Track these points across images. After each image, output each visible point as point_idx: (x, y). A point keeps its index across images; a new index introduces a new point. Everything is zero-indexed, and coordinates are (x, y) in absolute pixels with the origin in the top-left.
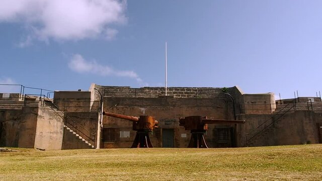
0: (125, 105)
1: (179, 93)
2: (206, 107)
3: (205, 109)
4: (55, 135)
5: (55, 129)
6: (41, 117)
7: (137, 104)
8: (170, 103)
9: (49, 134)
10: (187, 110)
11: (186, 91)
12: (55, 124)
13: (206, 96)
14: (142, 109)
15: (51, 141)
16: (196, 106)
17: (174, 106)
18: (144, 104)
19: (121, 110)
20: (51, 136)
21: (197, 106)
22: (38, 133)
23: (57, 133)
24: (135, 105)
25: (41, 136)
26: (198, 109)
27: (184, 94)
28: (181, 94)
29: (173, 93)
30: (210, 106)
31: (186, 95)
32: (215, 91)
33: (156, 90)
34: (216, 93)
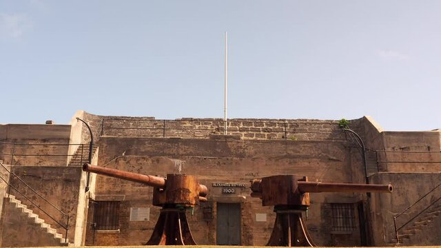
1: (253, 130)
3: (305, 163)
7: (167, 151)
8: (232, 150)
10: (266, 165)
11: (265, 127)
13: (305, 137)
14: (177, 162)
16: (285, 157)
18: (181, 152)
19: (133, 163)
21: (289, 156)
24: (164, 154)
26: (290, 163)
27: (262, 133)
28: (255, 133)
29: (240, 131)
30: (315, 157)
31: (266, 134)
32: (324, 127)
33: (205, 124)
34: (326, 131)
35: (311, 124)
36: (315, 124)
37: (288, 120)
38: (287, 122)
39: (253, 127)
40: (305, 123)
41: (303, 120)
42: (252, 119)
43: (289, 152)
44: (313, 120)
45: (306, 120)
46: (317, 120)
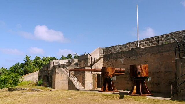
0: (113, 58)
1: (150, 42)
2: (168, 51)
3: (167, 54)
4: (64, 82)
5: (64, 79)
6: (57, 73)
7: (119, 57)
8: (138, 53)
9: (62, 82)
10: (151, 57)
11: (155, 40)
12: (64, 76)
13: (172, 41)
14: (122, 60)
15: (63, 85)
16: (158, 53)
17: (141, 55)
18: (123, 56)
19: (111, 62)
20: (62, 83)
21: (160, 52)
22: (56, 81)
23: (65, 80)
24: (118, 58)
25: (58, 82)
26: (160, 55)
27: (153, 43)
28: (151, 44)
29: (145, 44)
30: (172, 51)
31: (155, 43)
32: (182, 34)
33: (134, 43)
34: (183, 36)
35: (175, 34)
36: (177, 33)
37: (164, 35)
38: (164, 36)
39: (150, 41)
40: (172, 34)
41: (172, 33)
42: (150, 38)
43: (160, 50)
44: (176, 32)
45: (173, 33)
46: (178, 31)
